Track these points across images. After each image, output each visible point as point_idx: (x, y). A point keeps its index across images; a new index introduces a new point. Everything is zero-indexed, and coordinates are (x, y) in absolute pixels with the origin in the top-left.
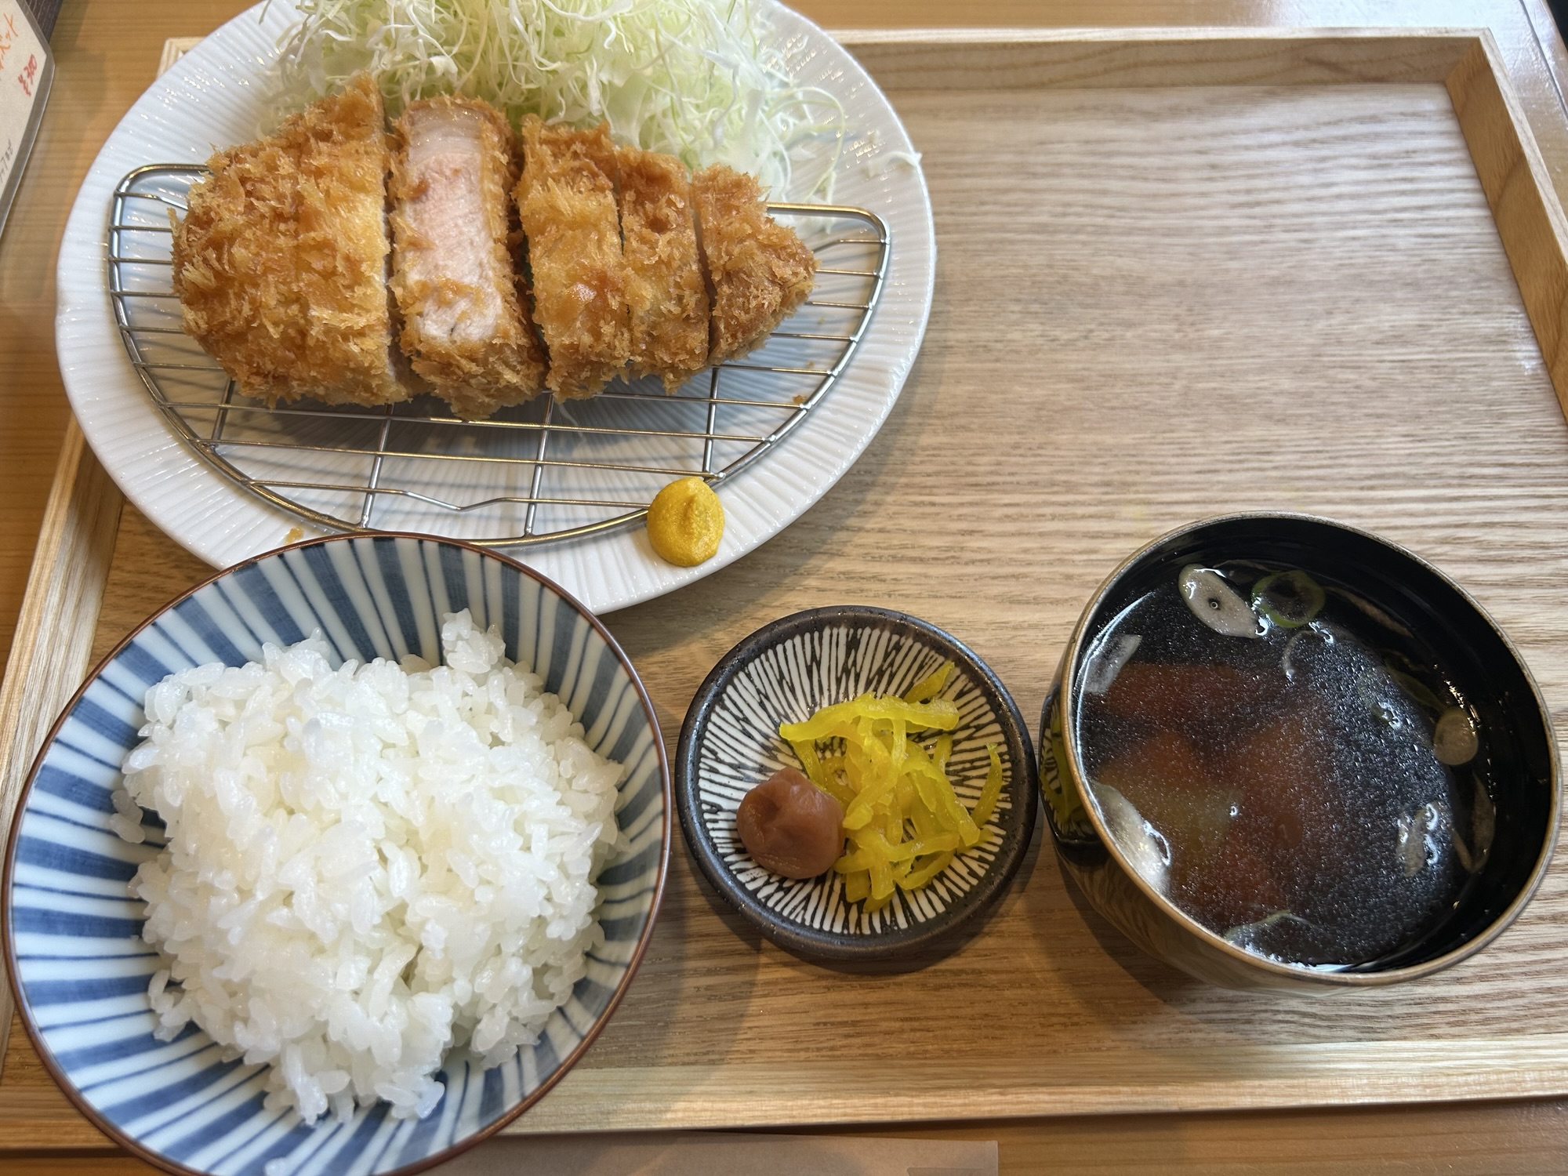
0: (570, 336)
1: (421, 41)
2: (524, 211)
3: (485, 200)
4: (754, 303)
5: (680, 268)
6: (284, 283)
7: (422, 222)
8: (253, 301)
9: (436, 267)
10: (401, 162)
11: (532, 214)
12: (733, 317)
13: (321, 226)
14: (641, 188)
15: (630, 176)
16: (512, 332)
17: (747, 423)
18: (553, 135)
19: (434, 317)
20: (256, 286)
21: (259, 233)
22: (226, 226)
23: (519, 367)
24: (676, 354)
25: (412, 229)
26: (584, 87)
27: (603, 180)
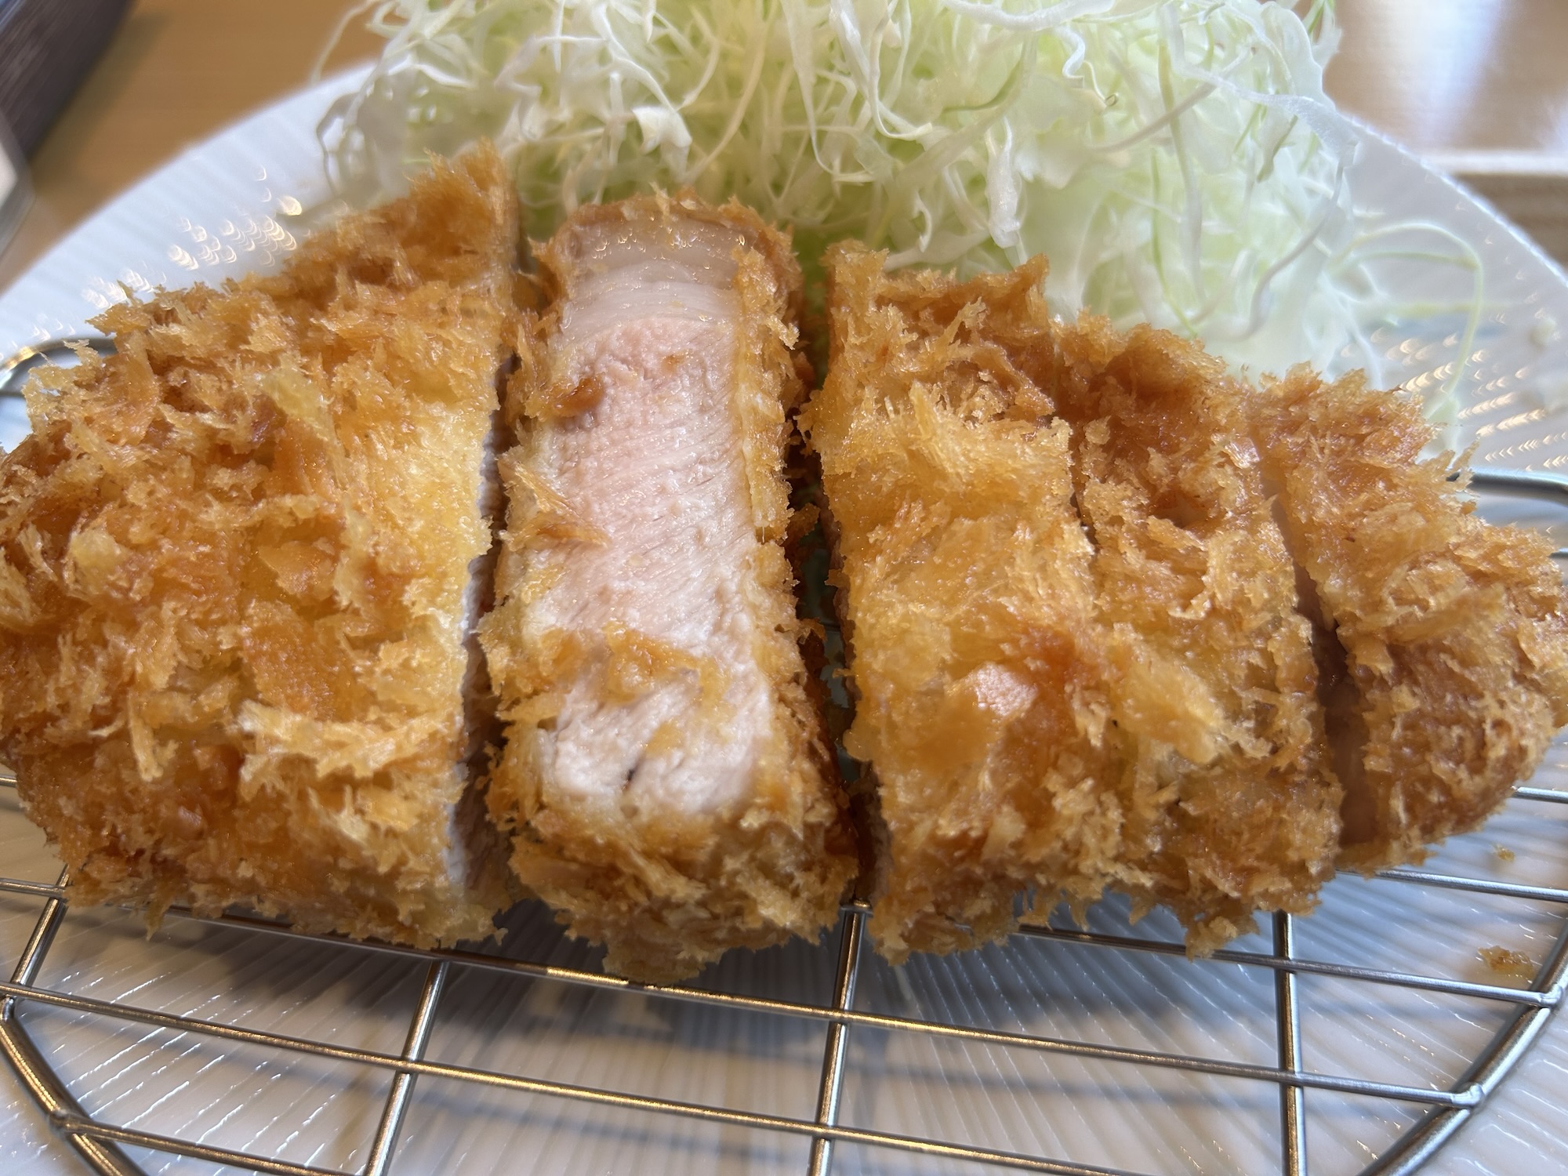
0: (961, 813)
1: (615, 76)
2: (835, 460)
3: (737, 432)
4: (1498, 750)
5: (1263, 634)
6: (202, 624)
7: (578, 478)
8: (113, 671)
9: (604, 595)
10: (542, 336)
11: (860, 470)
12: (1430, 780)
13: (315, 479)
14: (1123, 415)
15: (1097, 383)
16: (797, 791)
17: (1356, 1011)
18: (902, 286)
19: (586, 733)
20: (131, 627)
21: (163, 492)
22: (83, 472)
23: (800, 879)
24: (1249, 872)
25: (550, 496)
26: (977, 183)
27: (1032, 395)
